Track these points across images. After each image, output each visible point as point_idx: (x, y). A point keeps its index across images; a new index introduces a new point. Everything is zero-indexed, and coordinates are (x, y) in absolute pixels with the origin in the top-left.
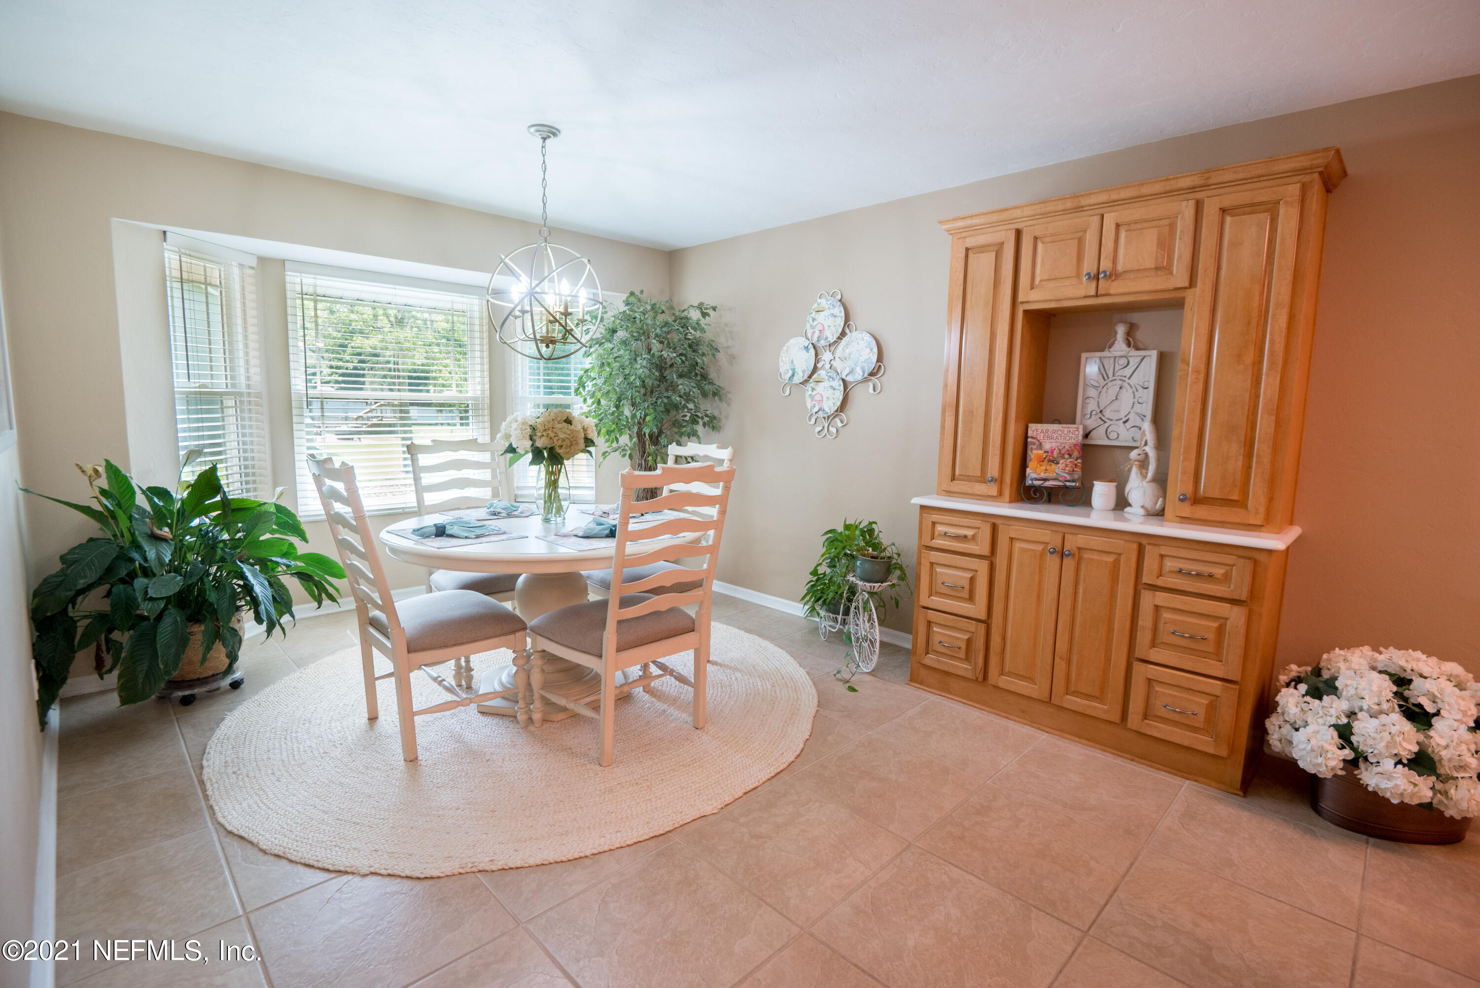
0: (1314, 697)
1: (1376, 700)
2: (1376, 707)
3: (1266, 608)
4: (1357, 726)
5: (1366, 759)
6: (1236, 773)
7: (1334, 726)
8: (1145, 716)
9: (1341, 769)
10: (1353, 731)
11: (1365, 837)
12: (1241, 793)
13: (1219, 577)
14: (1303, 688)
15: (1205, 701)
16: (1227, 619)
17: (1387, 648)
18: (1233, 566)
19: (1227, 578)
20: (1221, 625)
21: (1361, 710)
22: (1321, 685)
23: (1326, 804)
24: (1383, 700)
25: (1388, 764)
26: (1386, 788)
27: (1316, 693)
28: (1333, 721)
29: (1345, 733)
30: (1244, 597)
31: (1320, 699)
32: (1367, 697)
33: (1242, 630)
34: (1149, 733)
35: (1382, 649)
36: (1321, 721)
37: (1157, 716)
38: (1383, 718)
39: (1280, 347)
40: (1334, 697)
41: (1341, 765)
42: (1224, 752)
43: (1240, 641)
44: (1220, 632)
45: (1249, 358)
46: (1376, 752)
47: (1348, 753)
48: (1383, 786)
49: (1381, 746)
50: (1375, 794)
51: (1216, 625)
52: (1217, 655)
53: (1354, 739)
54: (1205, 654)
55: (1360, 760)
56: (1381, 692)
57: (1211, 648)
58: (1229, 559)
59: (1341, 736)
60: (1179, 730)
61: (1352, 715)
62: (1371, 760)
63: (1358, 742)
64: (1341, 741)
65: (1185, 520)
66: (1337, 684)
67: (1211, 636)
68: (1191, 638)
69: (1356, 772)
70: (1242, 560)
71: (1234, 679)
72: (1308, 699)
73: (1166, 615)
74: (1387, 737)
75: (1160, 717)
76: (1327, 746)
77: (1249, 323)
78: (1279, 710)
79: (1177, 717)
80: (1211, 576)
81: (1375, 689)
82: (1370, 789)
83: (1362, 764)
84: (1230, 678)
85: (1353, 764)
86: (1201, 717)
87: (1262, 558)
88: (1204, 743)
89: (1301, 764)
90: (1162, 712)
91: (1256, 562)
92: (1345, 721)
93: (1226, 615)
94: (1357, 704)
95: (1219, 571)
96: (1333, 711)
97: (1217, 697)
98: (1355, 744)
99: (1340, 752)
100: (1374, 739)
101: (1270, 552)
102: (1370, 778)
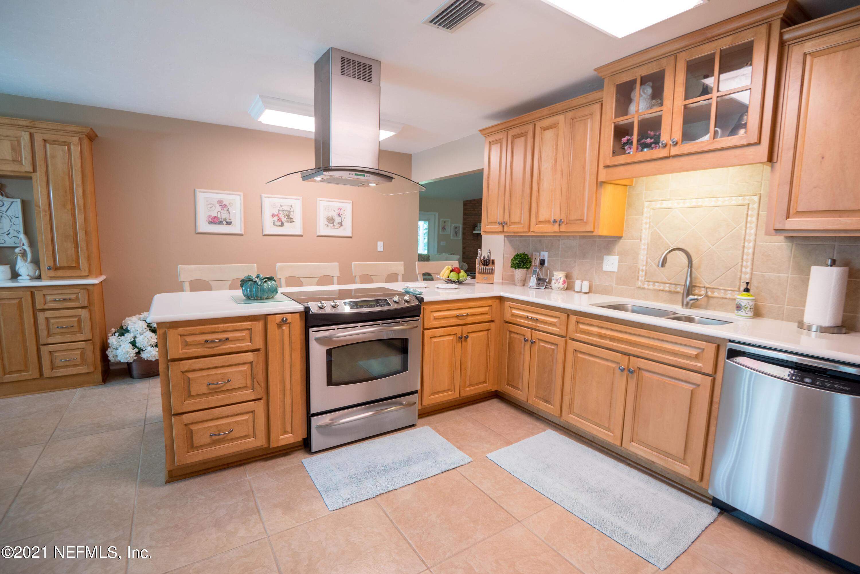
0: (121, 336)
1: (142, 330)
2: (142, 332)
3: (97, 308)
4: (137, 340)
5: (142, 350)
6: (99, 376)
7: (130, 343)
8: (52, 369)
9: (135, 356)
10: (136, 342)
11: (149, 378)
12: (103, 383)
13: (74, 299)
14: (117, 334)
15: (79, 352)
16: (81, 316)
17: (143, 313)
18: (78, 293)
19: (77, 299)
20: (79, 319)
21: (138, 334)
22: (123, 332)
23: (135, 373)
24: (144, 329)
25: (149, 348)
26: (150, 356)
27: (122, 334)
28: (130, 341)
29: (133, 344)
30: (86, 305)
31: (124, 336)
32: (139, 330)
33: (88, 318)
34: (56, 375)
35: (142, 313)
36: (125, 343)
37: (58, 367)
38: (145, 334)
39: (81, 203)
40: (128, 333)
41: (135, 355)
42: (92, 370)
43: (88, 323)
44: (79, 321)
45: (69, 207)
46: (144, 346)
47: (136, 350)
48: (149, 356)
49: (145, 343)
50: (147, 360)
51: (76, 319)
52: (80, 331)
53: (137, 345)
54: (74, 333)
55: (141, 351)
56: (143, 327)
57: (76, 329)
58: (76, 291)
59: (133, 345)
60: (70, 369)
61: (135, 337)
62: (144, 349)
63: (138, 345)
64: (133, 347)
65: (52, 278)
66: (129, 329)
67: (75, 324)
68: (67, 327)
69: (140, 356)
70: (82, 290)
71: (89, 339)
72: (120, 337)
73: (52, 321)
74: (146, 339)
75: (60, 367)
76: (129, 350)
77: (66, 192)
78: (110, 345)
79: (68, 363)
80: (70, 299)
81: (140, 326)
82: (146, 359)
83: (141, 352)
84: (88, 339)
85: (138, 353)
86: (79, 359)
87: (90, 288)
88: (83, 369)
89: (122, 361)
90: (61, 364)
91: (88, 290)
92: (133, 340)
93: (80, 314)
94: (136, 333)
95: (73, 297)
96: (129, 338)
97: (84, 348)
98: (138, 346)
99: (133, 351)
100: (143, 342)
101: (93, 285)
102: (145, 356)
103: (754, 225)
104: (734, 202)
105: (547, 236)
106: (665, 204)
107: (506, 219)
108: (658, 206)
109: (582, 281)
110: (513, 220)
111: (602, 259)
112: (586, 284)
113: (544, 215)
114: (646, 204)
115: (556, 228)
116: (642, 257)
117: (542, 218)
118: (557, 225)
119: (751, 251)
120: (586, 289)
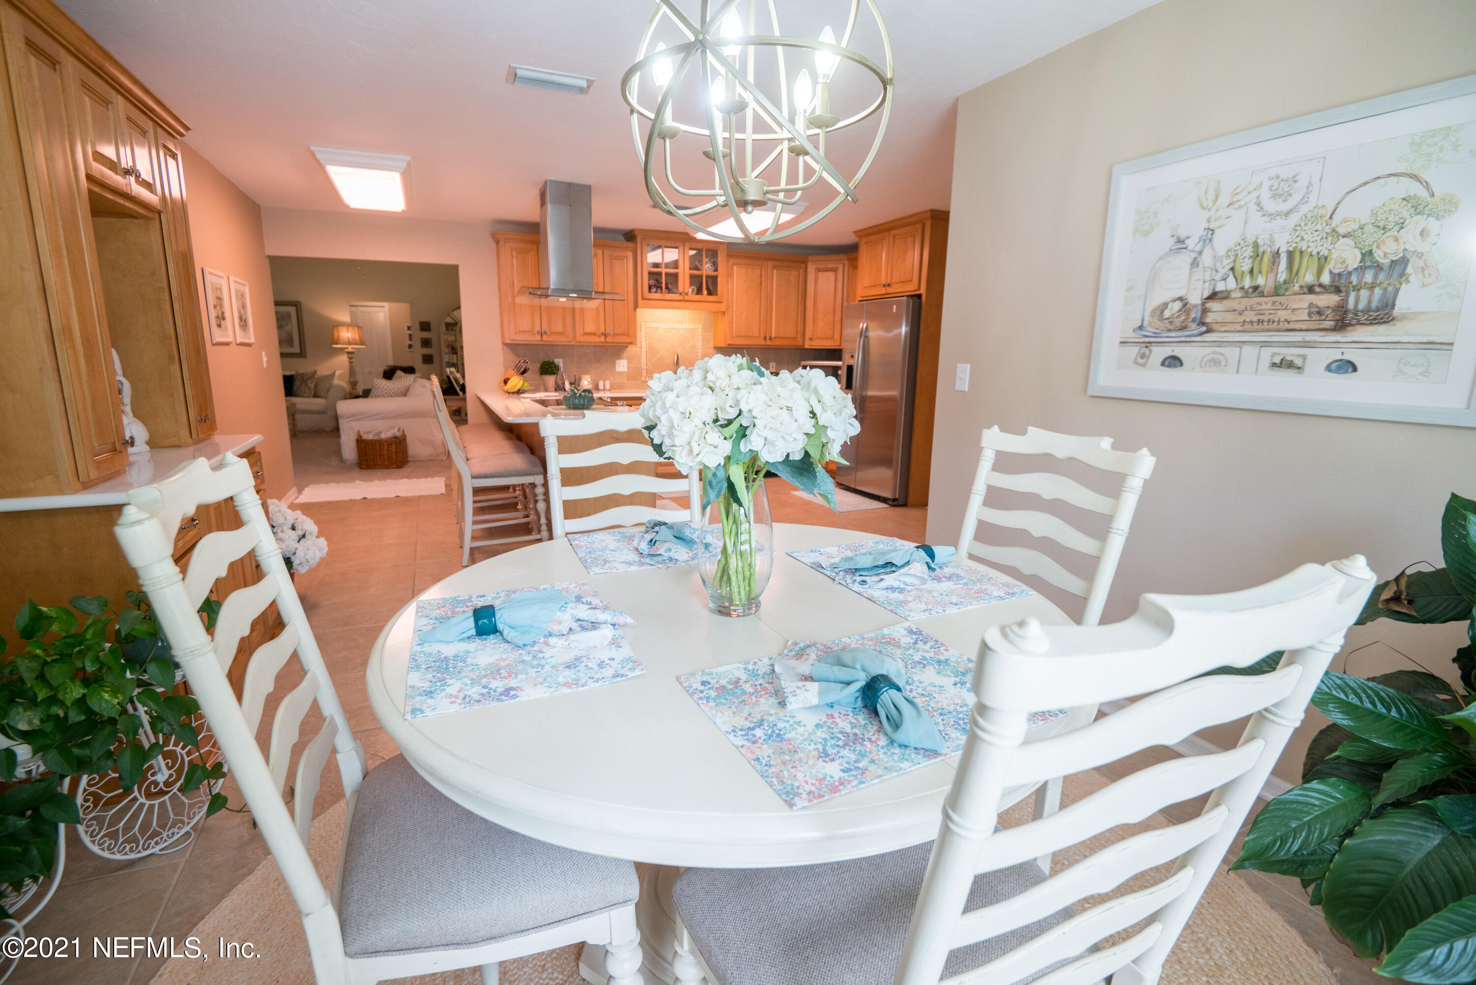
103: (700, 340)
104: (691, 327)
105: (560, 345)
106: (655, 325)
107: (545, 328)
108: (650, 326)
109: (604, 382)
110: (554, 330)
111: (615, 363)
112: (608, 383)
113: (590, 327)
114: (643, 324)
115: (602, 339)
116: (644, 360)
117: (587, 330)
118: (603, 337)
119: (700, 354)
120: (608, 387)
